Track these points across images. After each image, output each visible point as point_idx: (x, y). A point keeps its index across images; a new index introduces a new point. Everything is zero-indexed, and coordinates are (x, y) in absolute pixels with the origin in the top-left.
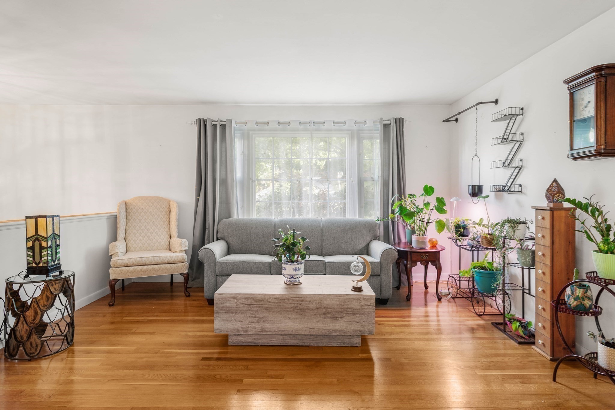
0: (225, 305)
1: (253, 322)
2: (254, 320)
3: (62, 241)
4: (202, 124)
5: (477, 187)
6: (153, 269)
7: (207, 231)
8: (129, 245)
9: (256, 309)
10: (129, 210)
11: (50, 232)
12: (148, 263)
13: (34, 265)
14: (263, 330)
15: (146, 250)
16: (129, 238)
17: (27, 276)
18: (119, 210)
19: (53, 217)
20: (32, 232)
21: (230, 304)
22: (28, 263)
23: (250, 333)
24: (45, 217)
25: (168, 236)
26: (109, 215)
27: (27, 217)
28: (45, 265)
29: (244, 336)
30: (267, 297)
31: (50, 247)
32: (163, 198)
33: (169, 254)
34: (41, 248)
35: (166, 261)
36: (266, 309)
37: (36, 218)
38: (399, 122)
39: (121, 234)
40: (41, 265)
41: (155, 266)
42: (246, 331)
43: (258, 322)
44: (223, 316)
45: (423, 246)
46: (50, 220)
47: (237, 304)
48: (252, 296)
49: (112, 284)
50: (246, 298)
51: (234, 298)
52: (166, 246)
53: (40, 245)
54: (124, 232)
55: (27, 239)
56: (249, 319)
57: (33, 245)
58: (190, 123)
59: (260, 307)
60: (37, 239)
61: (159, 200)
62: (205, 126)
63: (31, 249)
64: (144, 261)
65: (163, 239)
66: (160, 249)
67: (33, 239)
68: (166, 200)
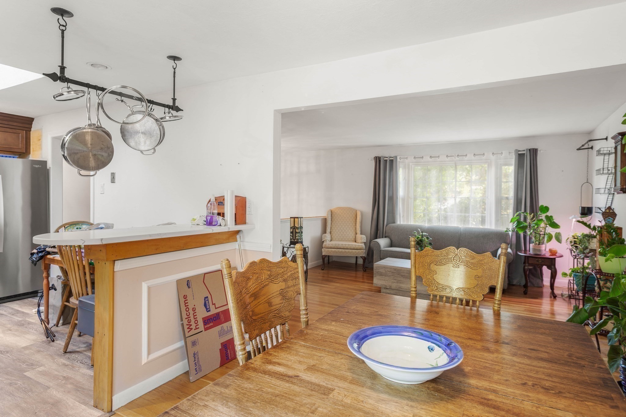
0: (379, 271)
1: (394, 282)
2: (395, 281)
3: (304, 230)
4: (378, 160)
5: (586, 208)
6: (345, 252)
7: (379, 231)
8: (332, 237)
9: (396, 275)
10: (333, 215)
11: (299, 226)
12: (342, 247)
13: (293, 240)
14: (400, 287)
15: (342, 240)
16: (332, 233)
17: (290, 245)
18: (327, 215)
19: (301, 218)
20: (292, 225)
21: (382, 271)
22: (291, 239)
23: (393, 288)
24: (298, 218)
25: (354, 233)
26: (322, 218)
27: (291, 218)
28: (297, 241)
29: (390, 290)
30: (402, 269)
31: (299, 232)
32: (352, 208)
33: (354, 243)
34: (296, 233)
35: (352, 248)
36: (402, 276)
37: (294, 218)
38: (534, 152)
39: (328, 230)
40: (295, 241)
41: (346, 250)
42: (391, 287)
43: (397, 282)
44: (378, 277)
45: (539, 253)
46: (299, 219)
47: (386, 271)
48: (394, 268)
49: (324, 257)
50: (391, 268)
51: (384, 267)
52: (353, 239)
53: (296, 231)
54: (330, 228)
55: (291, 228)
56: (392, 281)
57: (293, 231)
58: (370, 159)
59: (398, 274)
60: (294, 228)
61: (350, 209)
62: (380, 161)
63: (292, 233)
64: (340, 246)
65: (351, 235)
66: (350, 241)
67: (293, 228)
68: (354, 209)
